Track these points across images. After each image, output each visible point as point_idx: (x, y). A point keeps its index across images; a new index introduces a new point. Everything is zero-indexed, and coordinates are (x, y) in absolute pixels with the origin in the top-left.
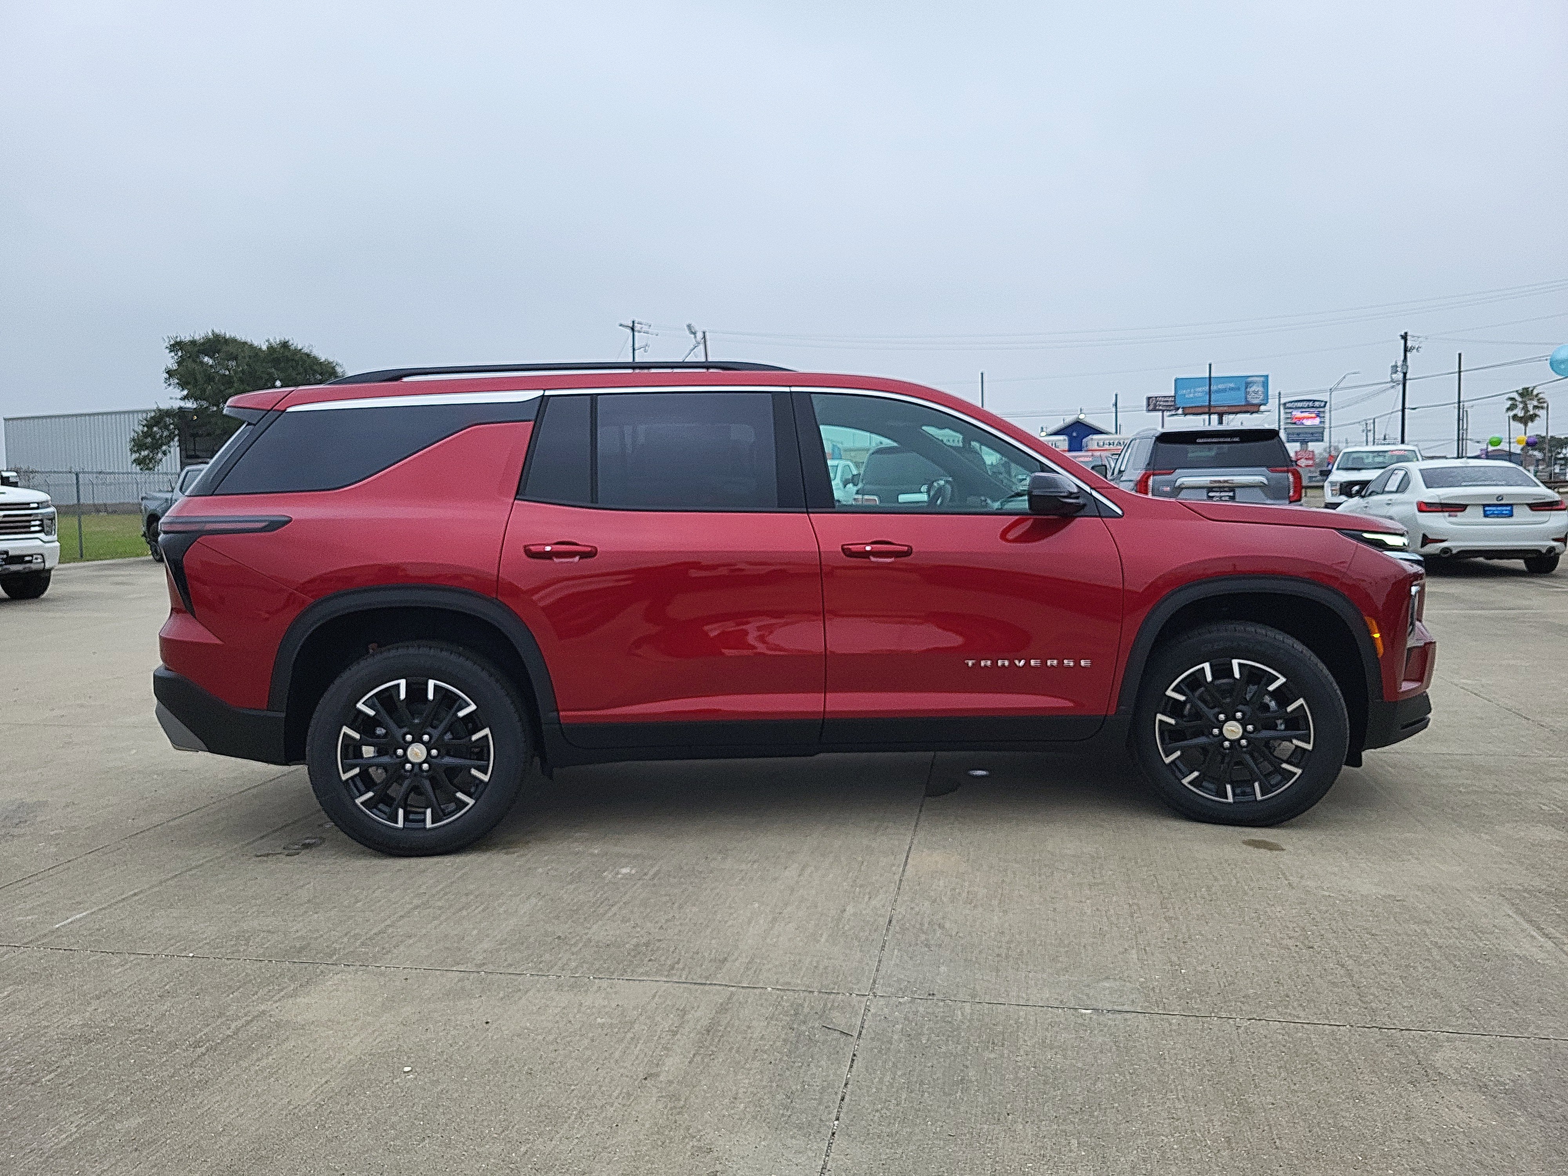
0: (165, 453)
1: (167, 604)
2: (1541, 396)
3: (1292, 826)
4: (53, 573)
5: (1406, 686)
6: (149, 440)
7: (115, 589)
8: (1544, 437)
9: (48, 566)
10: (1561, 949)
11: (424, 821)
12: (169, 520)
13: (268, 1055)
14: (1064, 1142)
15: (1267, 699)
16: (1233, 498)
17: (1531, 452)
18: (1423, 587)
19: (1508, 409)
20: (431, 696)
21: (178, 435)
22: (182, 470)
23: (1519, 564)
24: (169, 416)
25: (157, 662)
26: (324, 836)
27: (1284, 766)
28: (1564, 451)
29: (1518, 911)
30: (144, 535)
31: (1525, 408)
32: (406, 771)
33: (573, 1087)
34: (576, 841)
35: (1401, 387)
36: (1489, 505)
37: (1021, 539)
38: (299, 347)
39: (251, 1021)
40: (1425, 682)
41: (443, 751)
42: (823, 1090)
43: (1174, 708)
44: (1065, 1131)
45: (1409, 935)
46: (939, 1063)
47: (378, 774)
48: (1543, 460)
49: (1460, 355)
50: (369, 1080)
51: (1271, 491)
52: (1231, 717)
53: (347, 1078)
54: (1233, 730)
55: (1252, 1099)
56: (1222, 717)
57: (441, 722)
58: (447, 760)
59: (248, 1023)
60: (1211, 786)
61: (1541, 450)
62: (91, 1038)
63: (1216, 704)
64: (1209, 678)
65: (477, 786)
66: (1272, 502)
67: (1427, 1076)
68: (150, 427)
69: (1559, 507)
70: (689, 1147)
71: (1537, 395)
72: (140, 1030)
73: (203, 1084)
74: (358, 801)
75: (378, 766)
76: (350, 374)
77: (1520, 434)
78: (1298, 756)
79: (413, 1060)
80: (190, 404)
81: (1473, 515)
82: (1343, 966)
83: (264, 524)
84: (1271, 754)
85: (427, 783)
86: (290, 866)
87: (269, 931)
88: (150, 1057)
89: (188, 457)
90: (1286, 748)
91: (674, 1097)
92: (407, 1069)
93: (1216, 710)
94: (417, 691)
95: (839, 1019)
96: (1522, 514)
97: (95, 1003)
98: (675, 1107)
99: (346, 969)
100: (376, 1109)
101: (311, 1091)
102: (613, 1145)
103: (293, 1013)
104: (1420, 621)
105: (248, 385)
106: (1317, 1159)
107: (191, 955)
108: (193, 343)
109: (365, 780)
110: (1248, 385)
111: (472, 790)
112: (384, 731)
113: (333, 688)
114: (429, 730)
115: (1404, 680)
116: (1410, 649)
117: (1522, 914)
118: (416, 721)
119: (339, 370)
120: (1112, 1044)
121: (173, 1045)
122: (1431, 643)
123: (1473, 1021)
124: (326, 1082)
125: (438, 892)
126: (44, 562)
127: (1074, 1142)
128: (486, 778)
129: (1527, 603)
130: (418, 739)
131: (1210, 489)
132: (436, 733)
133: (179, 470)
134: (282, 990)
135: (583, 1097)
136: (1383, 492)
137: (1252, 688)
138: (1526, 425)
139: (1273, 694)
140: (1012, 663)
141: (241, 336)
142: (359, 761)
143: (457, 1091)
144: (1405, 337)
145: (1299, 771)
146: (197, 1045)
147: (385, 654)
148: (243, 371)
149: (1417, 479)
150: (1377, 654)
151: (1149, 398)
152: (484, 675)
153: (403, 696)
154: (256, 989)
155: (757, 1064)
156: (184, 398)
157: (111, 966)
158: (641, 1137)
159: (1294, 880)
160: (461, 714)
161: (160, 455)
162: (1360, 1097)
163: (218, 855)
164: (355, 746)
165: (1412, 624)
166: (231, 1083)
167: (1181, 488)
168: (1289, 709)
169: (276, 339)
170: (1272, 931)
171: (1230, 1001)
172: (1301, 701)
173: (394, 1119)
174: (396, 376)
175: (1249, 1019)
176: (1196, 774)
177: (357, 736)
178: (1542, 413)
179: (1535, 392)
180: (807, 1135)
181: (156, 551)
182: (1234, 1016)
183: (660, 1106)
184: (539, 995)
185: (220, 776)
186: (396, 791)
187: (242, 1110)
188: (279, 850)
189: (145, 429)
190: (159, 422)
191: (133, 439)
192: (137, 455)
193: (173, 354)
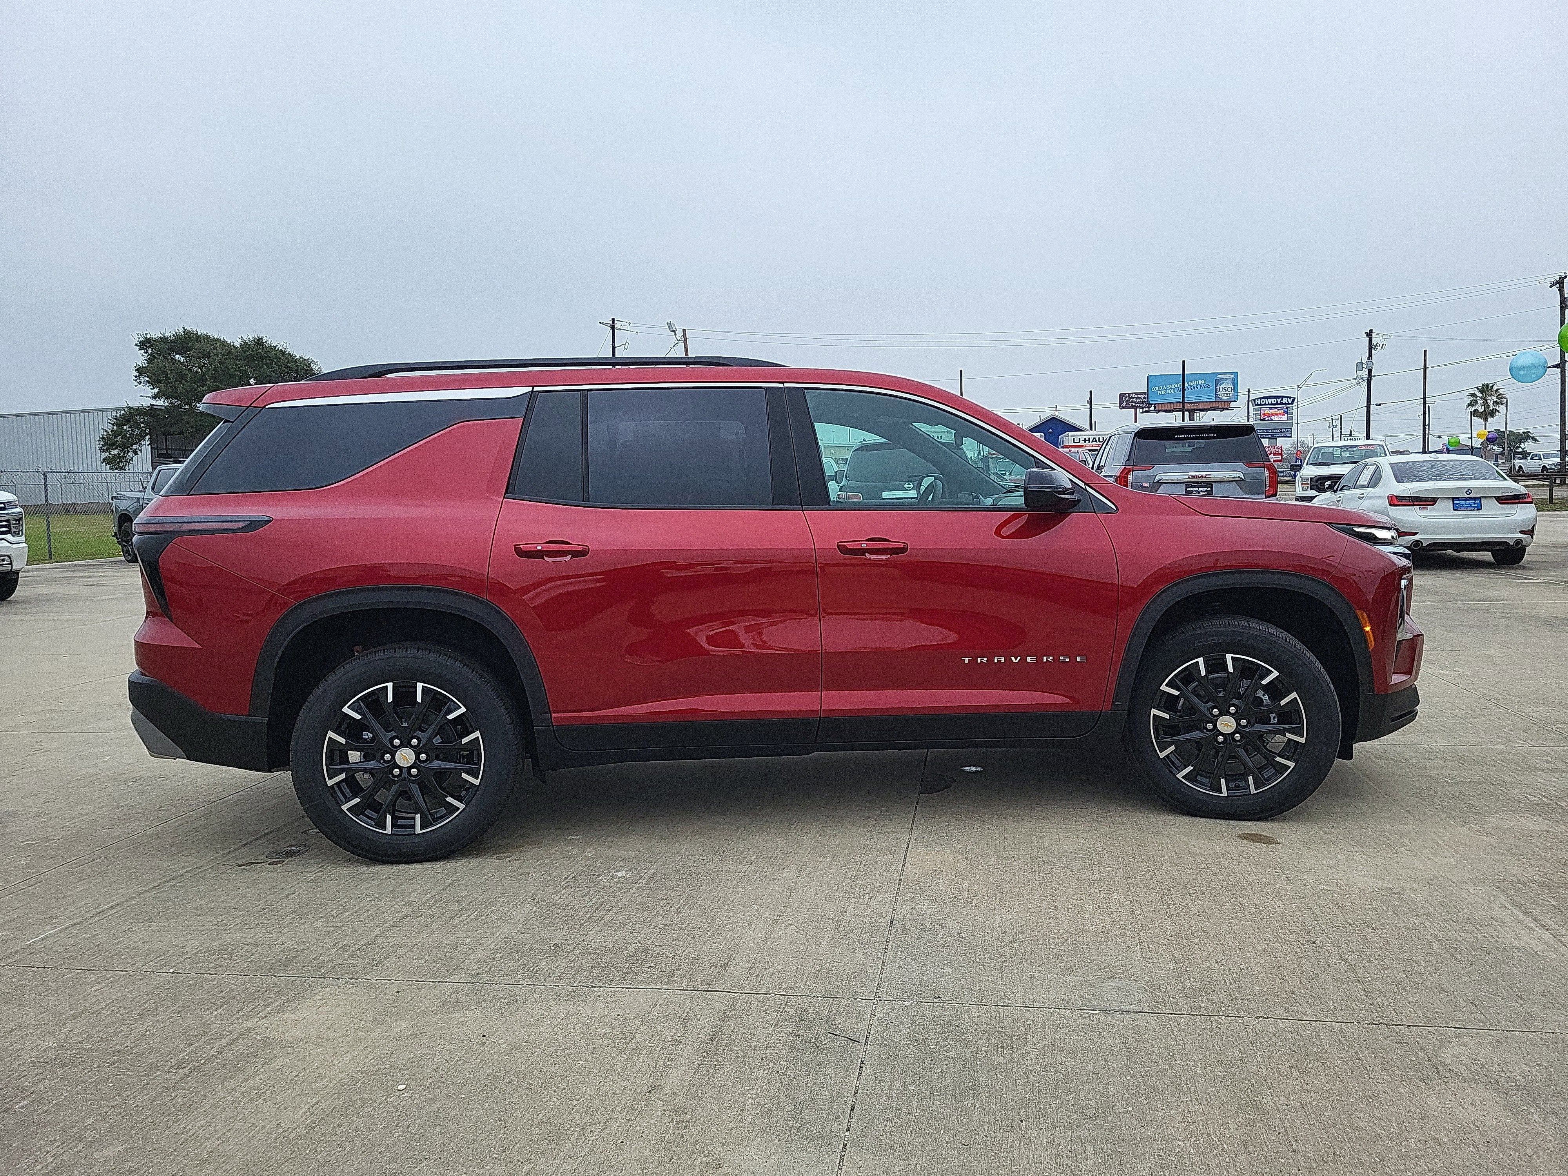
0: (136, 453)
1: (141, 605)
2: (1500, 392)
3: (1285, 819)
4: (20, 574)
5: (1396, 679)
6: (119, 438)
7: (86, 591)
8: (1504, 432)
9: (15, 567)
10: (1560, 940)
11: (413, 826)
12: (144, 520)
13: (255, 1074)
14: (1080, 1150)
15: (1260, 693)
16: (1210, 493)
17: (1490, 447)
18: (1411, 581)
19: (1469, 405)
20: (419, 699)
21: (149, 434)
22: (154, 469)
23: (1487, 556)
24: (139, 414)
25: (131, 666)
26: (308, 843)
27: (1278, 759)
28: (1522, 445)
29: (1513, 902)
30: (115, 535)
31: (1486, 404)
32: (394, 776)
33: (575, 1102)
34: (569, 844)
35: (1365, 384)
36: (1458, 499)
37: (1015, 535)
38: (274, 345)
39: (237, 1039)
40: (1414, 674)
41: (433, 756)
42: (832, 1100)
43: (1169, 703)
44: (1079, 1137)
45: (1408, 929)
46: (949, 1068)
47: (364, 779)
48: (1503, 454)
49: (1425, 351)
50: (361, 1099)
51: (1248, 485)
52: (1224, 712)
53: (338, 1098)
54: (1226, 724)
55: (1266, 1099)
56: (1216, 711)
57: (430, 726)
58: (437, 764)
59: (234, 1041)
60: (1206, 781)
61: (1501, 445)
62: (67, 1061)
63: (1209, 698)
64: (1203, 673)
65: (467, 790)
66: (1248, 496)
67: (1438, 1073)
68: (120, 425)
69: (1526, 500)
70: (697, 1163)
71: (1496, 391)
72: (118, 1052)
73: (187, 1108)
74: (345, 807)
75: (365, 771)
76: (325, 371)
77: (1481, 429)
78: (1291, 749)
79: (407, 1077)
80: (160, 403)
81: (1444, 509)
82: (1346, 960)
83: (246, 523)
84: (1265, 747)
85: (415, 789)
86: (274, 875)
87: (252, 944)
88: (130, 1081)
89: (160, 455)
90: (1278, 741)
91: (679, 1110)
92: (401, 1087)
93: (1210, 704)
94: (404, 695)
95: (846, 1025)
96: (1491, 508)
97: (70, 1024)
98: (681, 1121)
99: (335, 982)
100: (370, 1130)
101: (301, 1113)
102: (619, 1163)
103: (281, 1030)
104: (1408, 615)
105: (221, 383)
106: (1335, 1162)
107: (172, 970)
108: (164, 339)
109: (352, 786)
110: (1218, 382)
111: (463, 794)
112: (371, 735)
113: (317, 692)
114: (418, 733)
115: (1393, 673)
116: (1400, 642)
117: (1518, 906)
118: (405, 724)
119: (314, 367)
120: (1122, 1046)
121: (154, 1067)
122: (1419, 635)
123: (1479, 1016)
124: (317, 1103)
125: (429, 900)
126: (11, 564)
127: (1090, 1148)
128: (476, 782)
129: (1497, 594)
130: (406, 744)
131: (1188, 485)
132: (425, 737)
133: (150, 469)
134: (267, 1006)
135: (587, 1113)
136: (1355, 486)
137: (1246, 682)
138: (1486, 420)
139: (1266, 688)
140: (1008, 660)
141: (214, 334)
142: (346, 766)
143: (454, 1109)
144: (1370, 335)
145: (1292, 765)
146: (179, 1066)
147: (371, 657)
148: (215, 370)
149: (1388, 473)
150: (1368, 647)
151: (1121, 395)
152: (474, 677)
153: (390, 699)
154: (241, 1005)
155: (762, 1073)
156: (154, 397)
157: (89, 984)
158: (648, 1154)
159: (1292, 874)
160: (450, 717)
161: (131, 454)
162: (1374, 1096)
163: (198, 865)
164: (340, 751)
165: (1402, 617)
166: (216, 1106)
167: (1159, 483)
168: (1283, 703)
169: (250, 336)
170: (1273, 926)
171: (1236, 999)
172: (1294, 695)
173: (389, 1141)
174: (378, 372)
175: (1257, 1018)
176: (1190, 768)
177: (343, 741)
178: (1502, 408)
179: (1495, 388)
180: (818, 1147)
181: (128, 551)
182: (1242, 1014)
183: (666, 1121)
184: (535, 1005)
185: (199, 783)
186: (383, 796)
187: (228, 1135)
188: (263, 858)
189: (115, 428)
190: (129, 421)
191: (103, 438)
192: (108, 453)
193: (143, 351)
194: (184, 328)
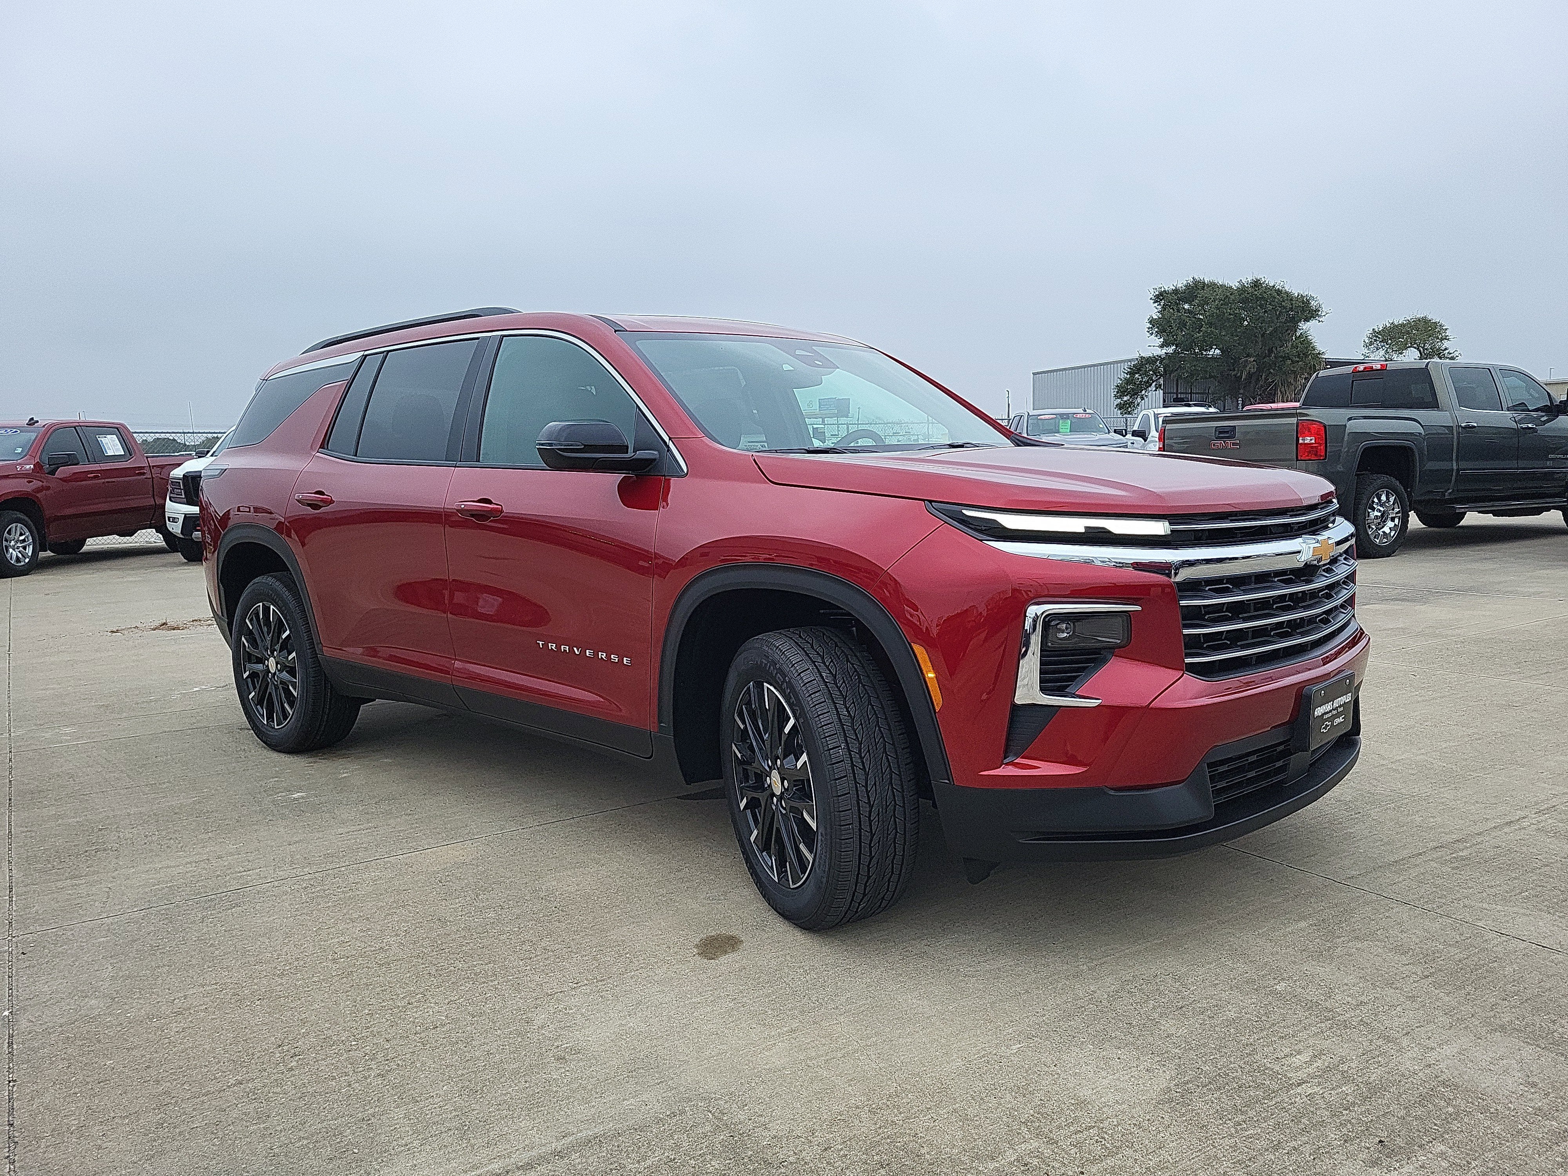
0: (1142, 399)
6: (1131, 386)
11: (274, 722)
20: (271, 619)
24: (1148, 363)
27: (802, 846)
38: (1272, 284)
41: (281, 667)
54: (776, 782)
57: (278, 641)
58: (282, 674)
68: (1132, 373)
80: (1165, 351)
83: (220, 471)
85: (275, 692)
89: (1172, 399)
108: (1176, 291)
118: (268, 638)
128: (295, 694)
145: (811, 859)
153: (261, 616)
156: (1162, 346)
160: (283, 636)
161: (1139, 400)
169: (1247, 278)
176: (755, 832)
189: (1128, 376)
190: (1139, 370)
191: (1118, 386)
192: (1120, 400)
193: (1157, 304)
194: (1193, 278)
